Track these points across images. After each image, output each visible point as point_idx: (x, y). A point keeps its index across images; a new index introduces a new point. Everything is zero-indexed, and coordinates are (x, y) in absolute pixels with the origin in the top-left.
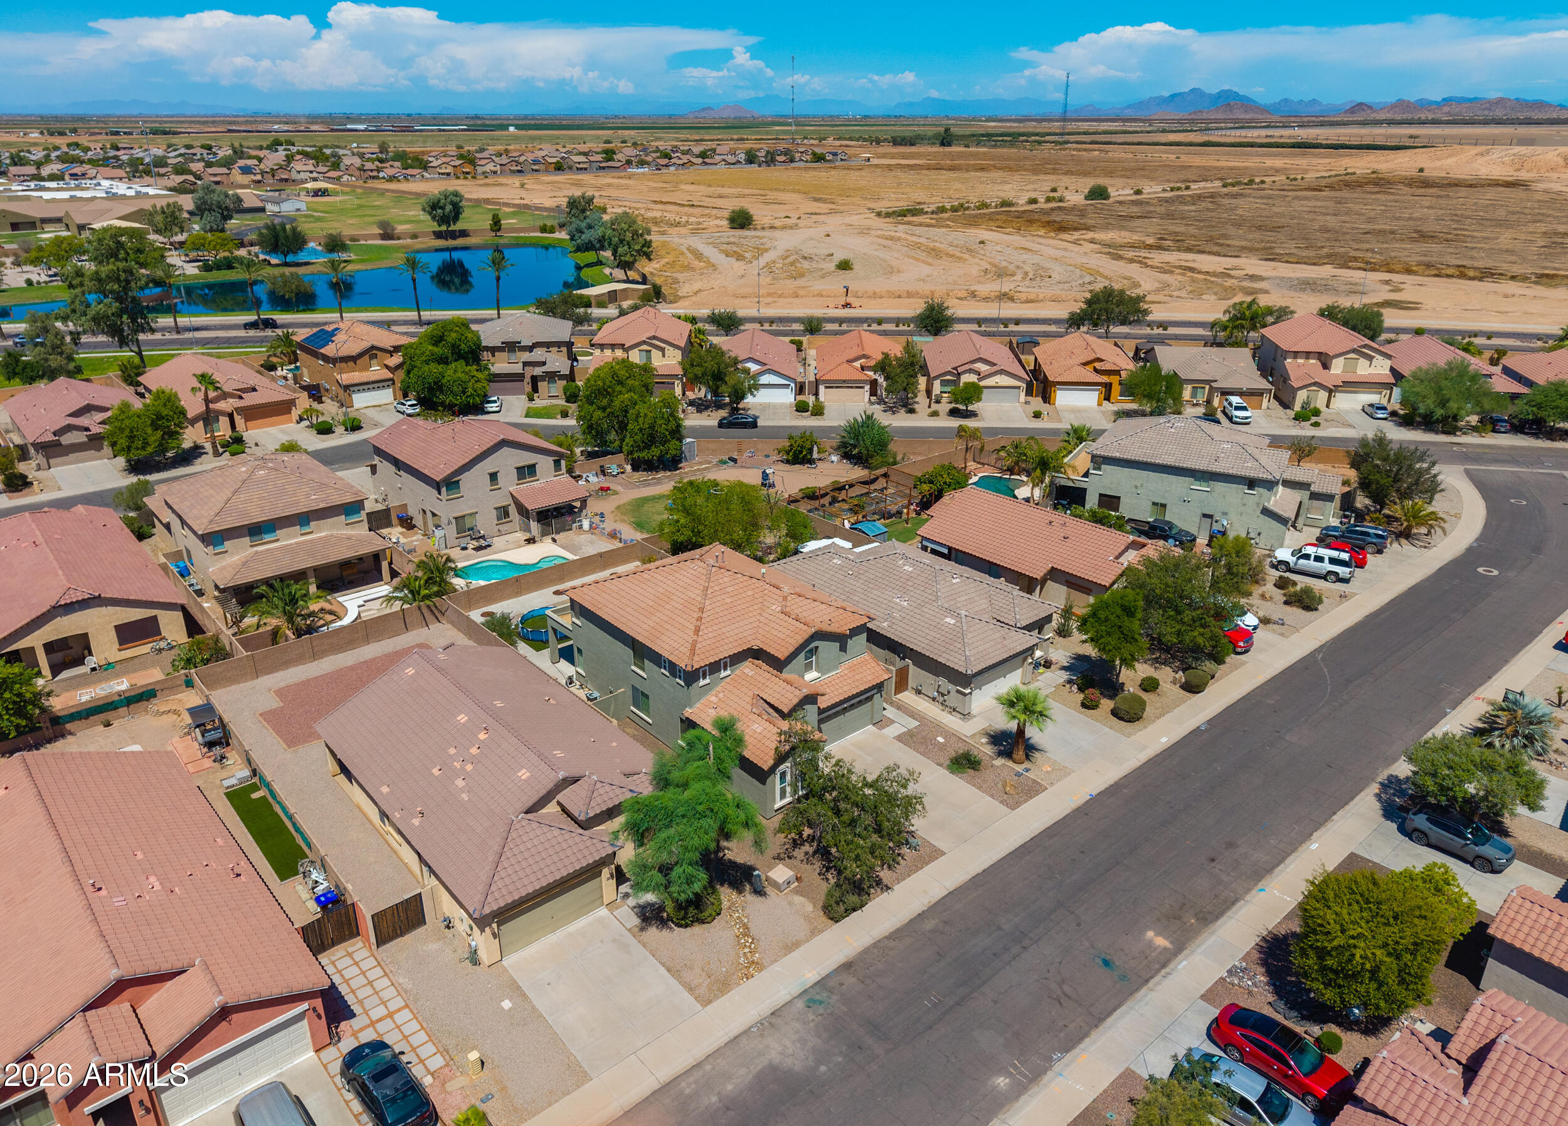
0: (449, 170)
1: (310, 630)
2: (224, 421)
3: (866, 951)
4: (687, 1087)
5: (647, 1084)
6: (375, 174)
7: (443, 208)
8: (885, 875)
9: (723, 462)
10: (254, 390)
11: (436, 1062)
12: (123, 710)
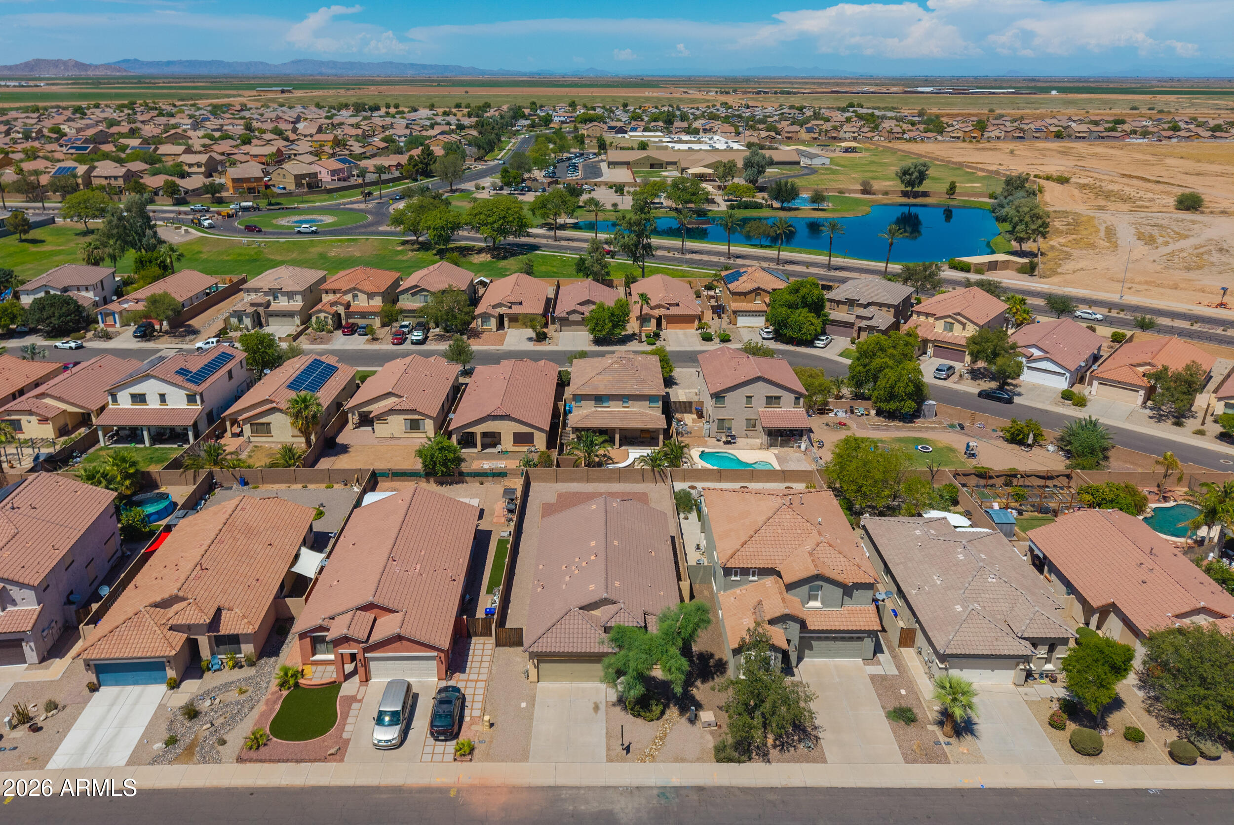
0: (960, 134)
1: (600, 464)
2: (654, 322)
3: (719, 788)
4: (564, 794)
5: (550, 781)
6: (900, 135)
7: (911, 175)
8: (774, 753)
9: (952, 426)
10: (678, 305)
11: (476, 713)
12: (490, 479)
